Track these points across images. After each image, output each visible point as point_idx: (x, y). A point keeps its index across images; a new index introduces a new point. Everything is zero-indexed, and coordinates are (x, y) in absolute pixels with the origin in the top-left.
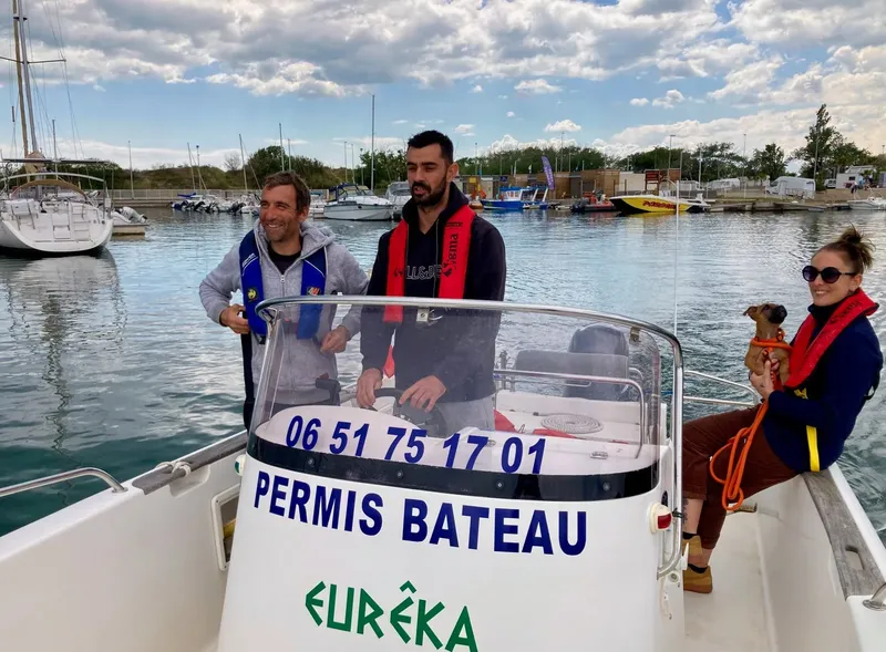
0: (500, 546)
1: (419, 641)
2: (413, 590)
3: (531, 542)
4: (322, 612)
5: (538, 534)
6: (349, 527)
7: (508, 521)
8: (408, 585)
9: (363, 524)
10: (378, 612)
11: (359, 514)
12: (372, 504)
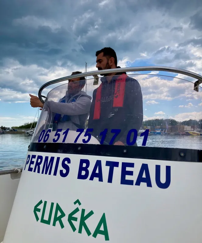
0: (124, 181)
1: (80, 231)
2: (80, 204)
3: (140, 180)
4: (39, 214)
5: (144, 176)
6: (55, 174)
7: (128, 169)
8: (78, 202)
9: (61, 171)
10: (63, 215)
11: (60, 167)
12: (66, 162)
